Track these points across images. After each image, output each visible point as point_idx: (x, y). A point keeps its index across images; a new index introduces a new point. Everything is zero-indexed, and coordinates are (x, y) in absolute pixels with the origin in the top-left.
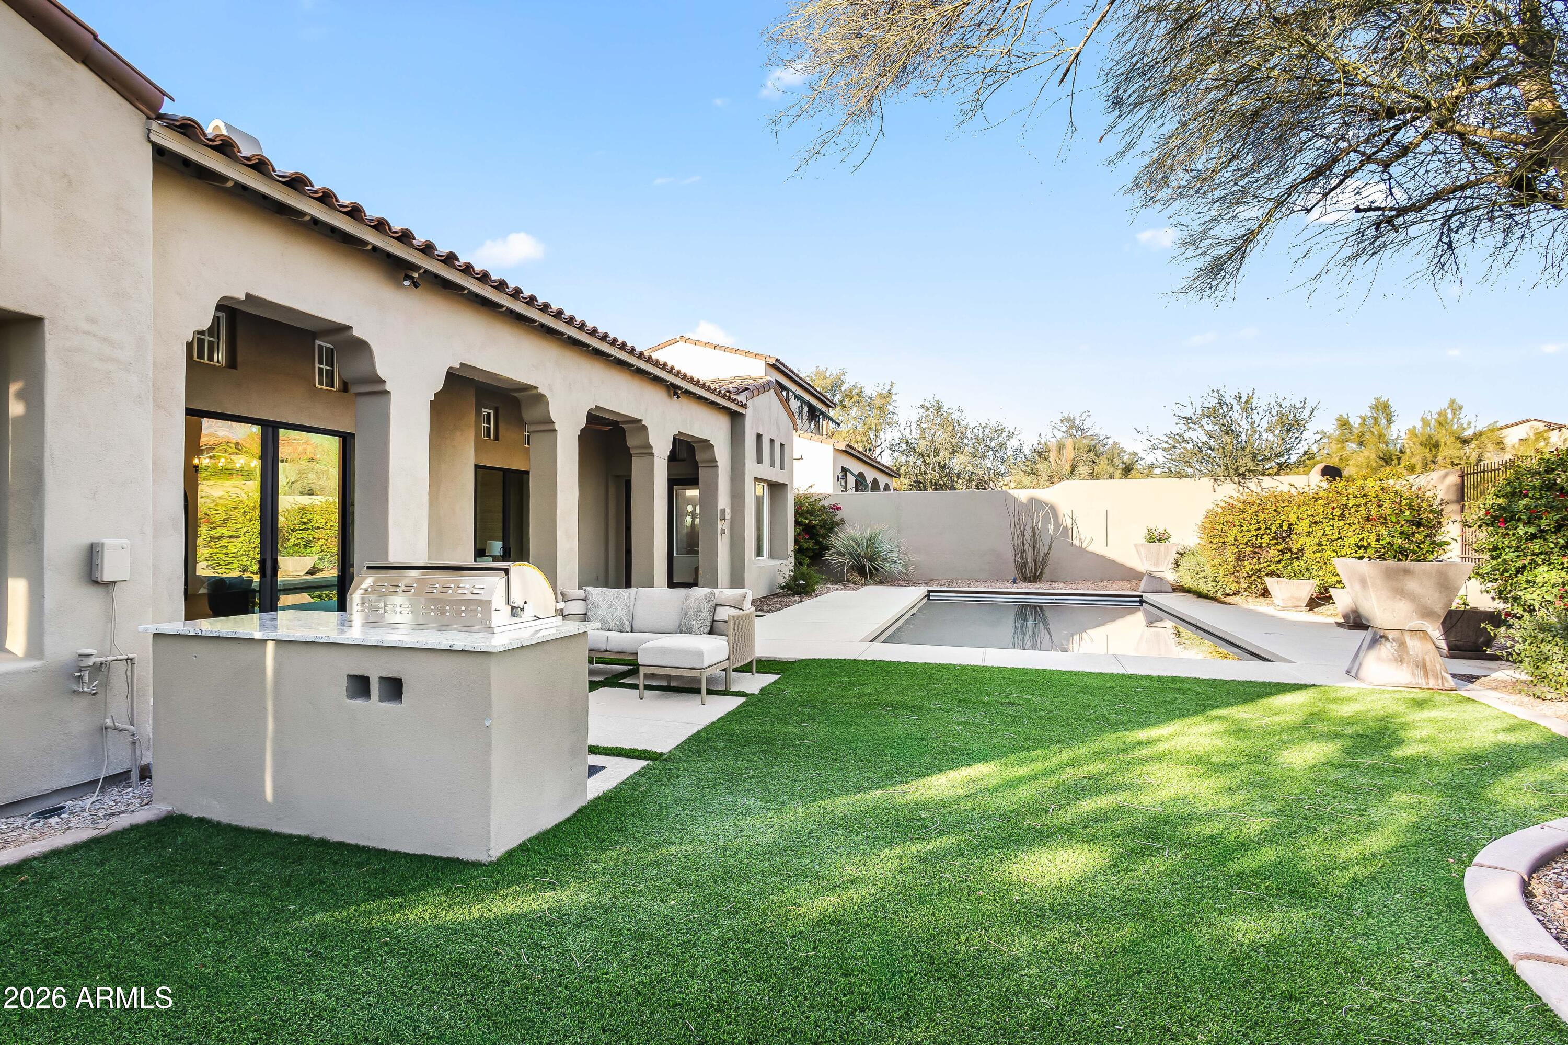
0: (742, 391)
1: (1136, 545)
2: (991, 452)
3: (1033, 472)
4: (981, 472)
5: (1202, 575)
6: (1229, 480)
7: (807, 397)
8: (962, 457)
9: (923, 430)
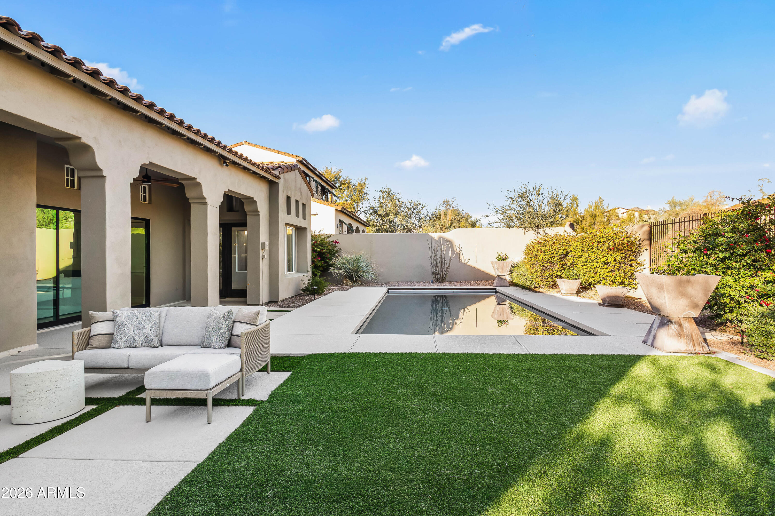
0: (276, 169)
1: (492, 262)
2: (414, 215)
3: (433, 225)
4: (409, 225)
5: (525, 278)
6: (531, 229)
7: (320, 181)
8: (400, 217)
9: (381, 203)
